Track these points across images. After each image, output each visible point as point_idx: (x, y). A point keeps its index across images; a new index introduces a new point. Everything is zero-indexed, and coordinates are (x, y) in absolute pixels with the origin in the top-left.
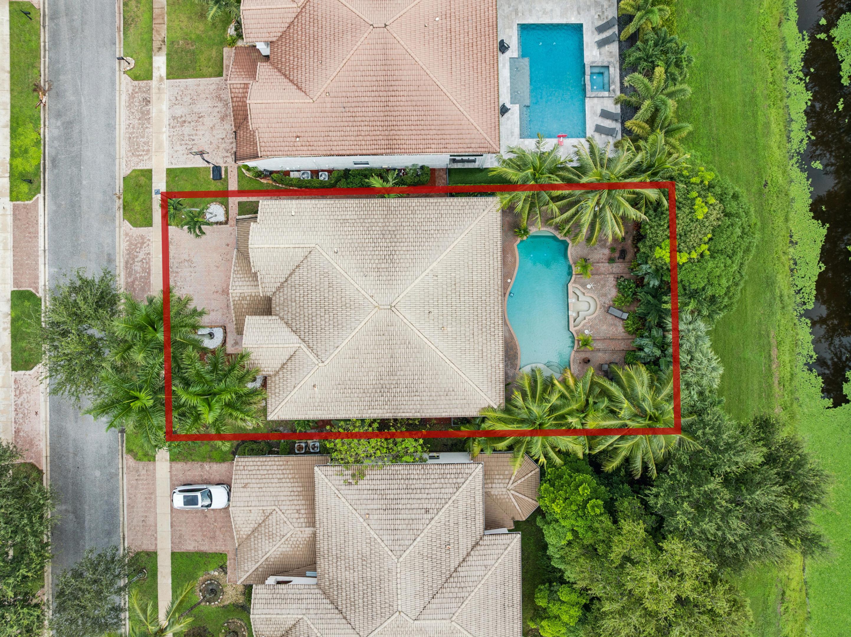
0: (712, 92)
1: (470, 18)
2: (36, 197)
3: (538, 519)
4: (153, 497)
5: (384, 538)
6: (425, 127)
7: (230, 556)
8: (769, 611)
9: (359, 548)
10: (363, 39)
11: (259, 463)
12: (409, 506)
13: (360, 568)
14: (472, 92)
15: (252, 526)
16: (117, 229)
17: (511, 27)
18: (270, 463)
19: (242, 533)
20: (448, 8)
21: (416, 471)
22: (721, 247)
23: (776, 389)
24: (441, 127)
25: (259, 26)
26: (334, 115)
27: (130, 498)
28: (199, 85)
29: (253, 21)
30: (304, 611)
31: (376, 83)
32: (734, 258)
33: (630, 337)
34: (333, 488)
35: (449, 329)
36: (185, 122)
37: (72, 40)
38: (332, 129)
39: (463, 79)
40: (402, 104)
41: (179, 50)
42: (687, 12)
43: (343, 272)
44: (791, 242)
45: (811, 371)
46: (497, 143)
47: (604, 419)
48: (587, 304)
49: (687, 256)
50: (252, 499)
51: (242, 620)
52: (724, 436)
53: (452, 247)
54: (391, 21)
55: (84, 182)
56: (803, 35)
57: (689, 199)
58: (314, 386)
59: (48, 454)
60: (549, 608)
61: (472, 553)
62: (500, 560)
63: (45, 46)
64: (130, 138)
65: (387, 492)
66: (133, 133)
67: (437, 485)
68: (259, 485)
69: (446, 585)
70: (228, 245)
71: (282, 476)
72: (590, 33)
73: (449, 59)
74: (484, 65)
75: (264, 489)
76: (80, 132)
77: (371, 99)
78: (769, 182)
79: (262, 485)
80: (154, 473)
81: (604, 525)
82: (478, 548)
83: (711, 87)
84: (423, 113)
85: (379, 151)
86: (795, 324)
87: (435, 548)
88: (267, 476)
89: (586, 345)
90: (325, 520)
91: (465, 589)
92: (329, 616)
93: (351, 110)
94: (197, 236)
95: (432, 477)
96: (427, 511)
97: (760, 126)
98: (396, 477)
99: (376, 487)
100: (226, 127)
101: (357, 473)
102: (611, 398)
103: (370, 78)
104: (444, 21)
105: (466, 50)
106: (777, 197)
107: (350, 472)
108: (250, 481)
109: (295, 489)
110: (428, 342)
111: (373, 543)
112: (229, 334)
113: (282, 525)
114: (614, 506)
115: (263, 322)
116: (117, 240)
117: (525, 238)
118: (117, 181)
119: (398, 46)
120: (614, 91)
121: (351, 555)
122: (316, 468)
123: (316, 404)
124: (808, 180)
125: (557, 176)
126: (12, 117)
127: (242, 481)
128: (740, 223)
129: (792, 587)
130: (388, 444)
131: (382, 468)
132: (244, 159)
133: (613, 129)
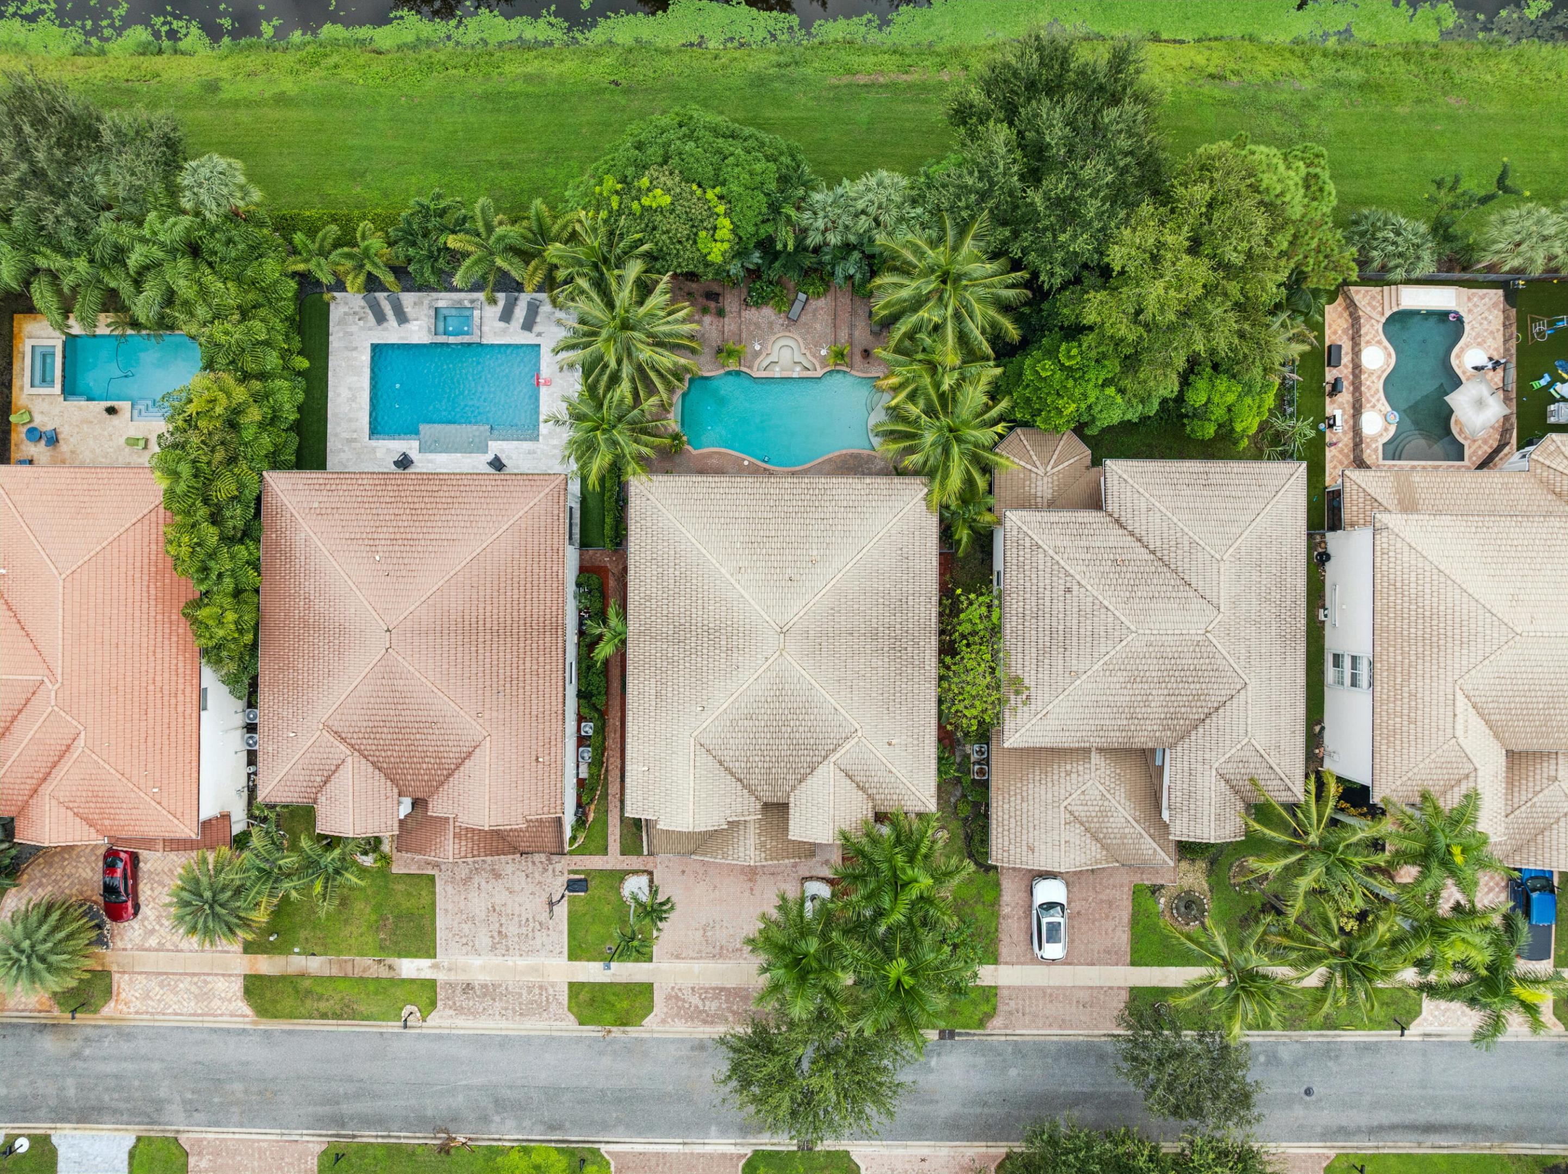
0: (477, 158)
1: (374, 511)
2: (606, 1155)
3: (1088, 432)
4: (1049, 991)
5: (1103, 650)
6: (529, 579)
7: (1137, 879)
8: (1237, 98)
9: (1118, 686)
10: (406, 664)
11: (1000, 830)
12: (1061, 616)
13: (1146, 686)
14: (481, 512)
15: (1088, 841)
16: (655, 1035)
17: (374, 450)
18: (1000, 814)
19: (1098, 856)
20: (360, 542)
21: (1013, 605)
22: (710, 171)
23: (914, 77)
24: (529, 557)
25: (377, 812)
26: (508, 708)
27: (1050, 1025)
28: (446, 910)
29: (370, 821)
30: (1207, 767)
31: (467, 646)
32: (727, 152)
33: (833, 289)
34: (1033, 722)
35: (815, 552)
36: (500, 932)
37: (375, 1096)
38: (527, 711)
39: (462, 524)
40: (495, 611)
41: (394, 938)
42: (359, 189)
43: (732, 699)
44: (700, 45)
45: (891, 21)
46: (552, 477)
47: (944, 342)
48: (783, 350)
49: (721, 219)
50: (1049, 840)
51: (1231, 865)
52: (970, 183)
53: (699, 546)
54: (381, 622)
55: (585, 1083)
56: (396, 18)
57: (642, 214)
58: (890, 744)
59: (984, 1144)
60: (1216, 420)
61: (1130, 528)
62: (1141, 490)
63: (382, 1137)
64: (521, 1014)
65: (1040, 646)
66: (514, 1009)
67: (1034, 576)
68: (1031, 829)
69: (1173, 566)
70: (683, 872)
71: (1019, 797)
72: (385, 334)
73: (434, 543)
74: (441, 494)
75: (1036, 822)
76: (510, 1087)
77: (488, 654)
78: (612, 78)
79: (1031, 824)
80: (1014, 988)
81: (1093, 345)
82: (1123, 519)
83: (471, 159)
84: (509, 582)
85: (560, 645)
86: (821, 43)
87: (1120, 581)
88: (1018, 818)
89: (842, 355)
90: (1079, 734)
91: (1179, 540)
92: (1214, 731)
93: (502, 682)
94: (672, 908)
95: (1021, 582)
96: (1068, 590)
97: (531, 89)
98: (1020, 633)
99: (1034, 661)
100: (509, 871)
101: (1013, 687)
102: (917, 329)
103: (460, 655)
104: (380, 548)
105: (421, 518)
106: (634, 66)
107: (1012, 697)
108: (1024, 843)
109: (1037, 778)
110: (832, 583)
111: (1111, 667)
112: (814, 873)
113: (1087, 797)
114: (1069, 327)
115: (797, 815)
116: (671, 1036)
117: (685, 438)
118: (584, 1035)
119: (416, 614)
120: (472, 301)
121: (1128, 698)
122: (1006, 745)
123: (916, 742)
124: (609, 17)
125: (604, 396)
127: (1024, 854)
128: (678, 142)
129: (1204, 62)
130: (975, 643)
131: (1008, 652)
132: (562, 842)
133: (529, 304)
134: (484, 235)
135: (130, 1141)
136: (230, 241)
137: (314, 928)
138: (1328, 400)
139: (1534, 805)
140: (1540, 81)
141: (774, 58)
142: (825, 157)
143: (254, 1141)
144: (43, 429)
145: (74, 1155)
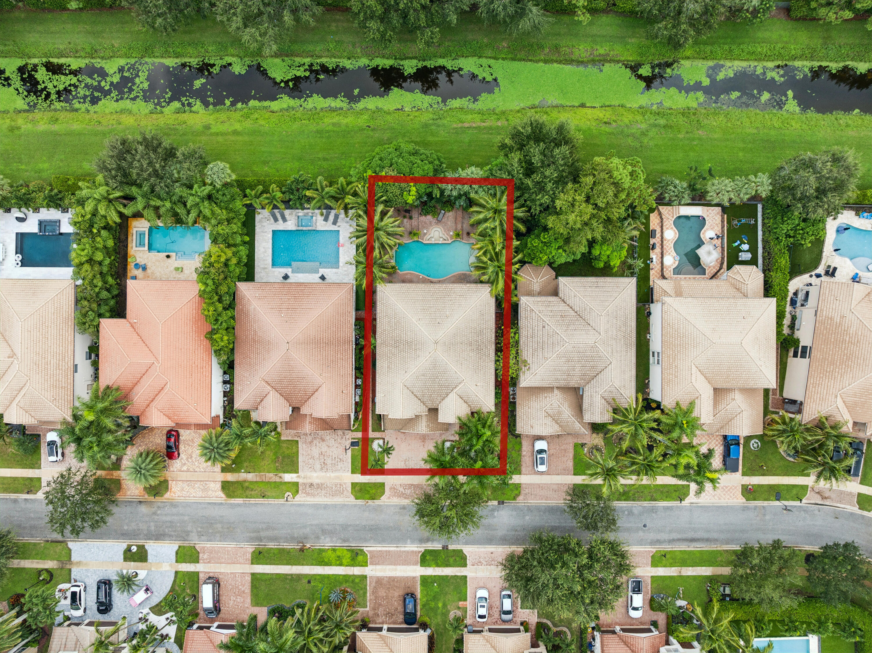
0: (314, 156)
1: (280, 298)
2: (366, 552)
3: (553, 266)
4: (541, 485)
5: (557, 350)
6: (339, 323)
7: (575, 441)
8: (615, 131)
9: (563, 363)
10: (294, 355)
11: (521, 420)
12: (541, 337)
13: (573, 363)
14: (321, 298)
15: (554, 424)
16: (385, 503)
17: (274, 272)
18: (521, 415)
19: (559, 431)
20: (276, 309)
21: (524, 333)
23: (487, 124)
24: (339, 315)
25: (281, 412)
26: (332, 372)
27: (542, 499)
28: (303, 454)
29: (279, 415)
30: (597, 394)
31: (316, 348)
33: (455, 209)
34: (531, 377)
35: (448, 313)
36: (324, 463)
37: (274, 529)
38: (339, 373)
39: (314, 303)
40: (327, 335)
41: (282, 466)
42: (267, 168)
43: (417, 368)
44: (402, 109)
46: (348, 284)
47: (496, 234)
48: (435, 232)
49: (412, 188)
50: (539, 423)
54: (285, 340)
55: (358, 523)
58: (476, 386)
60: (604, 261)
61: (568, 303)
62: (572, 289)
63: (277, 545)
64: (332, 496)
65: (534, 348)
66: (329, 493)
67: (531, 322)
68: (532, 419)
69: (583, 318)
70: (397, 438)
71: (527, 407)
72: (278, 226)
73: (304, 310)
75: (534, 417)
76: (328, 525)
77: (324, 352)
78: (367, 124)
79: (532, 417)
80: (527, 484)
81: (552, 234)
82: (565, 300)
85: (351, 348)
86: (450, 109)
87: (563, 323)
88: (527, 415)
89: (459, 234)
90: (549, 382)
91: (586, 308)
92: (600, 380)
93: (329, 362)
94: (394, 449)
95: (527, 324)
96: (544, 327)
97: (335, 129)
98: (526, 343)
99: (531, 354)
100: (328, 438)
101: (524, 364)
102: (486, 229)
103: (314, 352)
104: (283, 312)
105: (298, 300)
106: (376, 119)
107: (523, 368)
108: (530, 425)
109: (534, 399)
110: (454, 324)
111: (560, 356)
112: (448, 439)
113: (553, 407)
114: (543, 228)
115: (442, 412)
116: (392, 504)
118: (357, 503)
119: (297, 336)
120: (313, 214)
121: (566, 368)
122: (522, 386)
123: (486, 384)
126: (318, 565)
127: (529, 428)
128: (396, 158)
129: (603, 117)
130: (509, 347)
131: (522, 351)
132: (350, 425)
133: (335, 215)
134: (320, 191)
135: (176, 547)
136: (224, 195)
137: (250, 462)
138: (651, 251)
139: (727, 410)
140: (734, 125)
141: (431, 116)
142: (452, 156)
143: (225, 547)
144: (141, 264)
145: (154, 553)
